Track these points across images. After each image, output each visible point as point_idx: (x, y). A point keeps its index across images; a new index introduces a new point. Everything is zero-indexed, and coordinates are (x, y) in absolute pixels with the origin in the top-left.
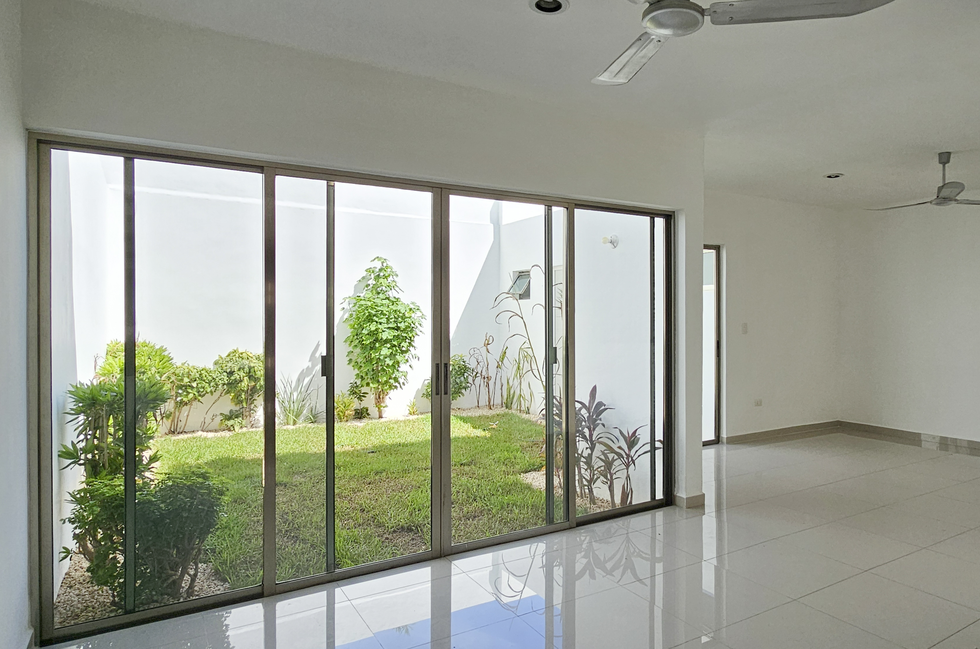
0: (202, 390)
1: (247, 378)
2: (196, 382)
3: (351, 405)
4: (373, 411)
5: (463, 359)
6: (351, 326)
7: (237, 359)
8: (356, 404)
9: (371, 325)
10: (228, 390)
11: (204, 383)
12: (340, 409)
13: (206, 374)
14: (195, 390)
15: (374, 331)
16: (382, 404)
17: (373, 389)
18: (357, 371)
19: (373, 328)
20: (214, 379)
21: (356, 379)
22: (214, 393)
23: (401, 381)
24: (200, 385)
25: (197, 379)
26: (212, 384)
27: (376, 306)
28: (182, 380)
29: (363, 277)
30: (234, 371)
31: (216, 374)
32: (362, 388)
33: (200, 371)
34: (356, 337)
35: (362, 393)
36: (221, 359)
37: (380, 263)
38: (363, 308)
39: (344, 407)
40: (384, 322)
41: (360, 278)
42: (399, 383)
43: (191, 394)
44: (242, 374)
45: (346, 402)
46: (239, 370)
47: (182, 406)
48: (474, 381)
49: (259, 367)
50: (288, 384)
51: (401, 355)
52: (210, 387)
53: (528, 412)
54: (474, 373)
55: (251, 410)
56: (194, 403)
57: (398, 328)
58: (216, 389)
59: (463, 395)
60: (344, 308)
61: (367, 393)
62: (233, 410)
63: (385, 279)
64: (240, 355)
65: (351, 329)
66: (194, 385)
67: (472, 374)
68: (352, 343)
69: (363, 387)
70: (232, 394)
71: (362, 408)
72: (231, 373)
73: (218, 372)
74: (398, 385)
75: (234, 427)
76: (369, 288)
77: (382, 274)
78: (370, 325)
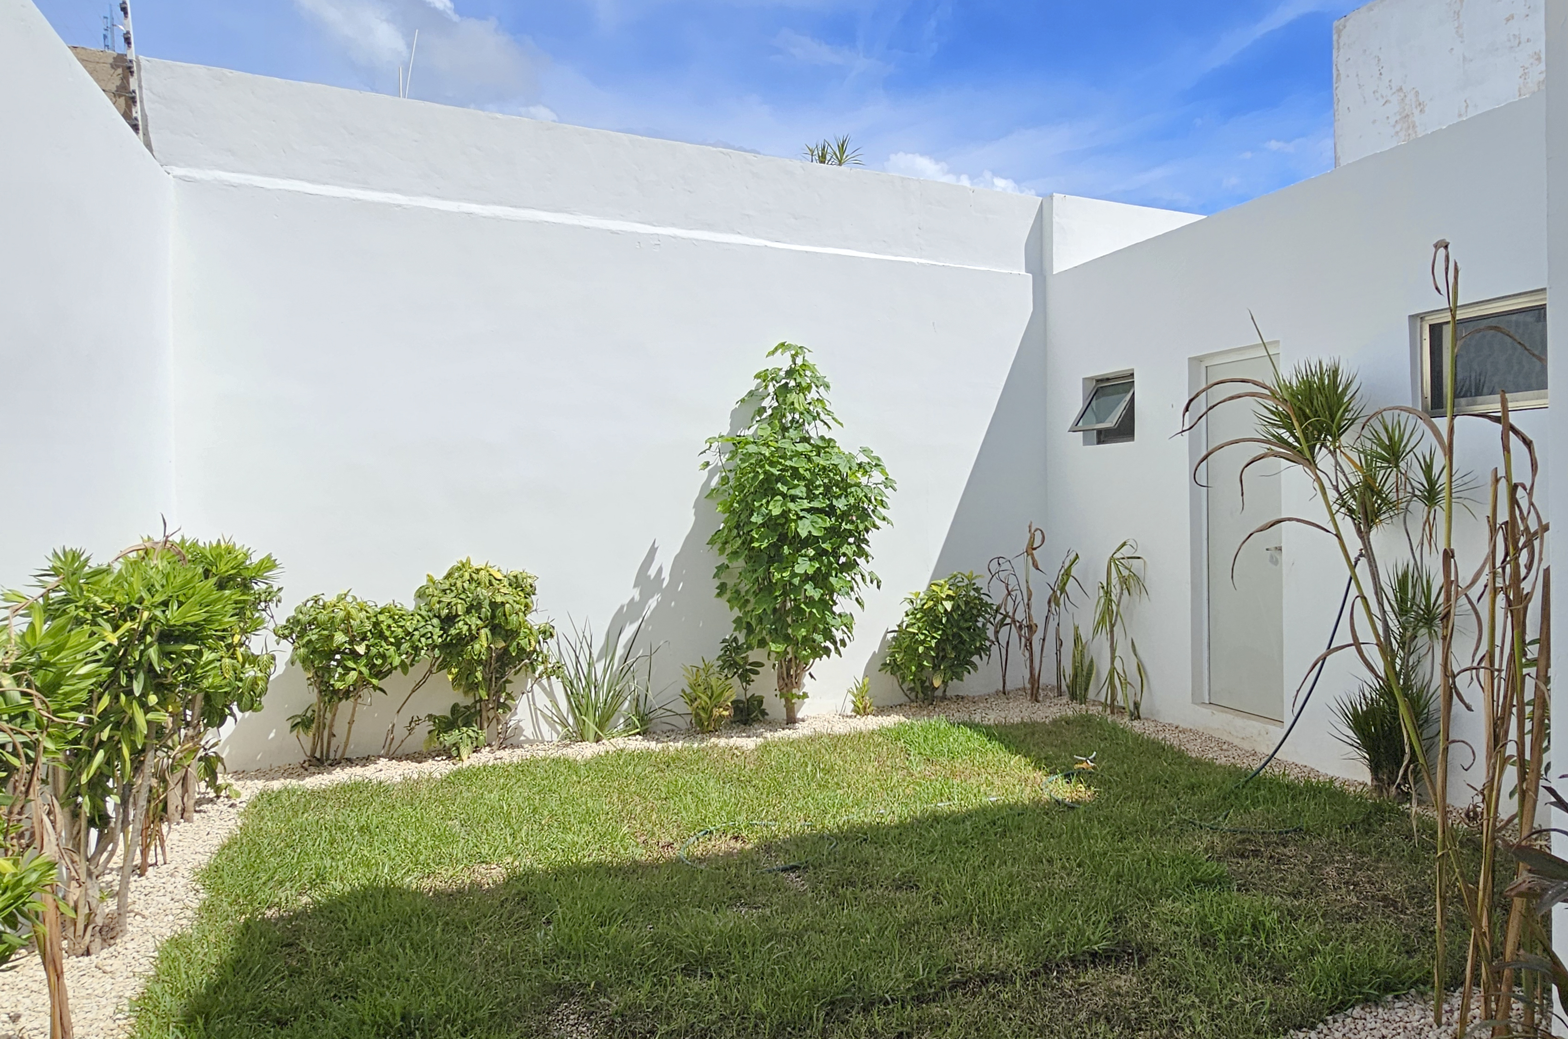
0: (379, 662)
1: (487, 630)
2: (366, 642)
3: (726, 694)
4: (774, 705)
5: (974, 584)
6: (725, 505)
7: (466, 585)
8: (735, 690)
9: (772, 503)
10: (444, 660)
11: (383, 644)
12: (700, 704)
13: (390, 621)
14: (364, 661)
15: (778, 517)
16: (794, 691)
17: (773, 655)
18: (737, 613)
19: (776, 512)
20: (408, 633)
21: (735, 630)
22: (410, 668)
23: (838, 635)
24: (374, 651)
25: (369, 634)
26: (405, 646)
27: (780, 457)
28: (331, 637)
29: (750, 392)
30: (457, 616)
31: (415, 622)
32: (749, 653)
33: (376, 616)
34: (735, 532)
35: (750, 664)
36: (431, 584)
37: (788, 355)
38: (753, 461)
39: (710, 698)
40: (800, 495)
41: (743, 394)
42: (834, 643)
43: (353, 673)
44: (474, 621)
45: (713, 683)
46: (468, 611)
47: (336, 699)
48: (997, 633)
49: (515, 605)
50: (585, 645)
51: (839, 575)
52: (400, 655)
53: (1136, 715)
54: (999, 617)
55: (500, 705)
56: (365, 692)
57: (830, 511)
58: (413, 660)
59: (975, 667)
60: (708, 464)
61: (762, 665)
62: (461, 705)
63: (801, 394)
64: (474, 575)
65: (725, 513)
66: (361, 649)
67: (994, 619)
68: (727, 546)
69: (752, 649)
70: (454, 671)
71: (748, 697)
72: (449, 620)
73: (419, 617)
74: (832, 647)
75: (458, 749)
76: (764, 416)
77: (792, 383)
78: (768, 503)
